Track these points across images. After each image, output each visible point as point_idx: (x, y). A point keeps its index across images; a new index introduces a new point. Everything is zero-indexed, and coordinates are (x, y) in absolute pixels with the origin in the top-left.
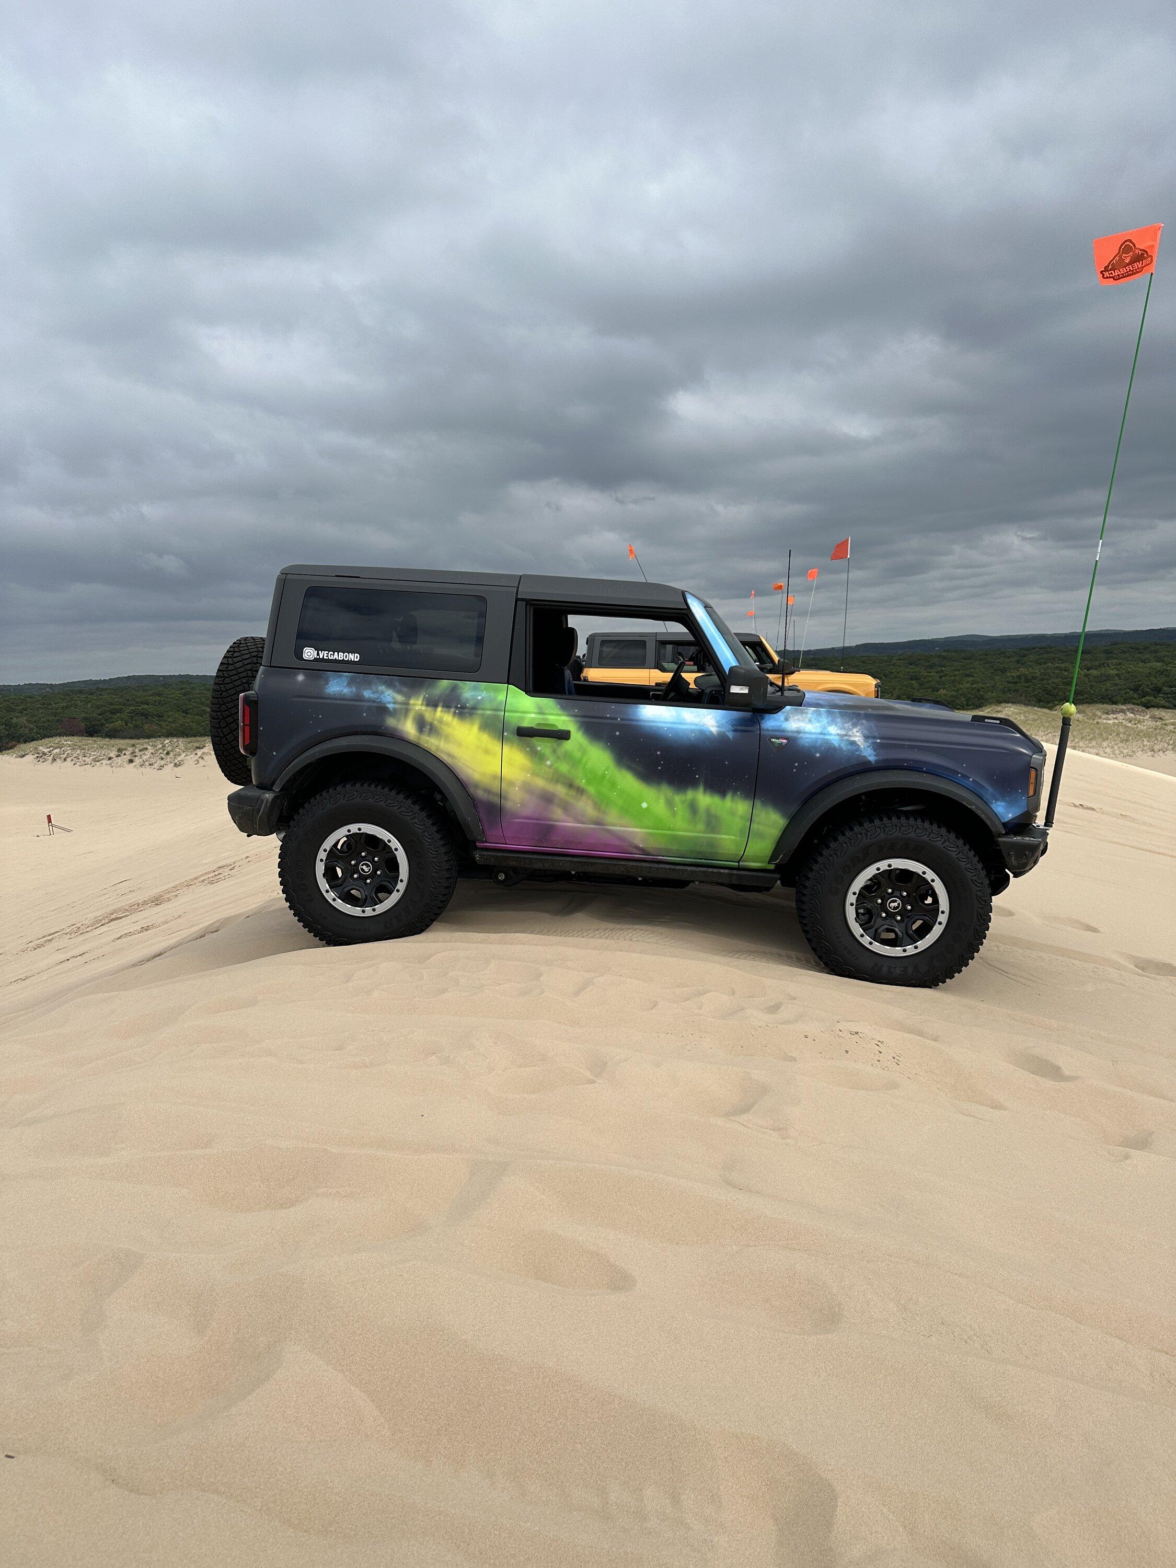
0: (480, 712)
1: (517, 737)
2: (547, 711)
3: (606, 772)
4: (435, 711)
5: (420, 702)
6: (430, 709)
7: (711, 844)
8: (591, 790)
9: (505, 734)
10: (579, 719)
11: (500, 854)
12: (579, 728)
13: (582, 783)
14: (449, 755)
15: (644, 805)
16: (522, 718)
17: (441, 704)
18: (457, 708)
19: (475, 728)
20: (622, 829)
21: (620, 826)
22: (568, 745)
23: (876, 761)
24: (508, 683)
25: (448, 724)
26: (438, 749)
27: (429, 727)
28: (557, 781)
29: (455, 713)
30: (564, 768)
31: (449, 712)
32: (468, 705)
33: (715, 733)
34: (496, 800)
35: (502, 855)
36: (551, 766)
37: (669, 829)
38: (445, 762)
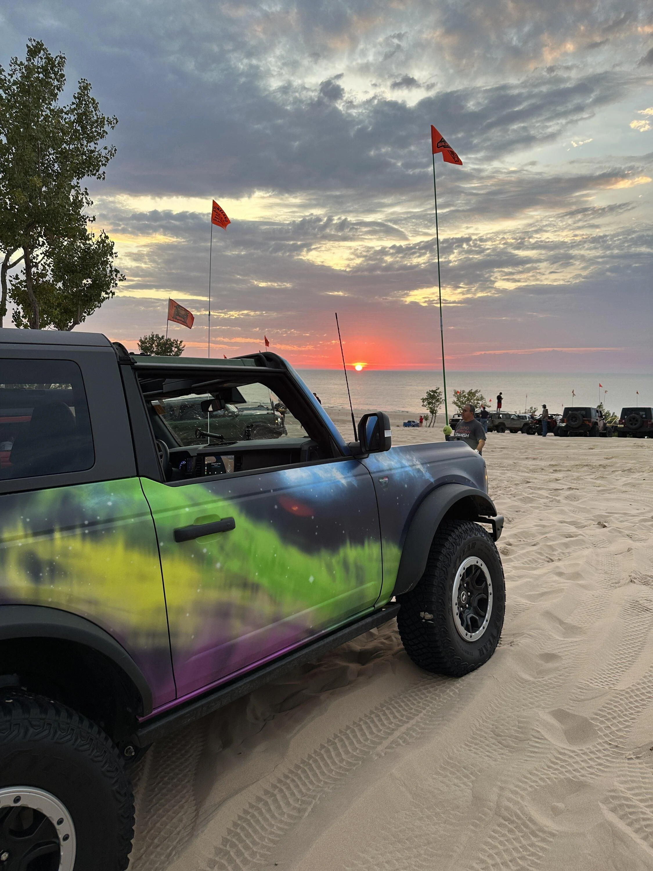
0: (120, 523)
1: (176, 543)
2: (201, 501)
3: (275, 555)
4: (52, 540)
5: (20, 532)
6: (41, 539)
7: (361, 596)
8: (265, 582)
9: (161, 544)
10: (235, 501)
11: (171, 718)
12: (241, 511)
13: (255, 576)
14: (90, 602)
15: (311, 579)
16: (177, 517)
17: (57, 527)
18: (83, 526)
19: (120, 549)
20: (297, 615)
21: (295, 613)
22: (235, 535)
23: (435, 481)
24: (138, 476)
25: (77, 555)
26: (71, 599)
27: (48, 569)
28: (231, 586)
29: (84, 536)
30: (235, 565)
31: (74, 536)
32: (98, 518)
33: (345, 484)
34: (164, 642)
35: (175, 717)
36: (221, 568)
37: (333, 596)
38: (85, 616)
